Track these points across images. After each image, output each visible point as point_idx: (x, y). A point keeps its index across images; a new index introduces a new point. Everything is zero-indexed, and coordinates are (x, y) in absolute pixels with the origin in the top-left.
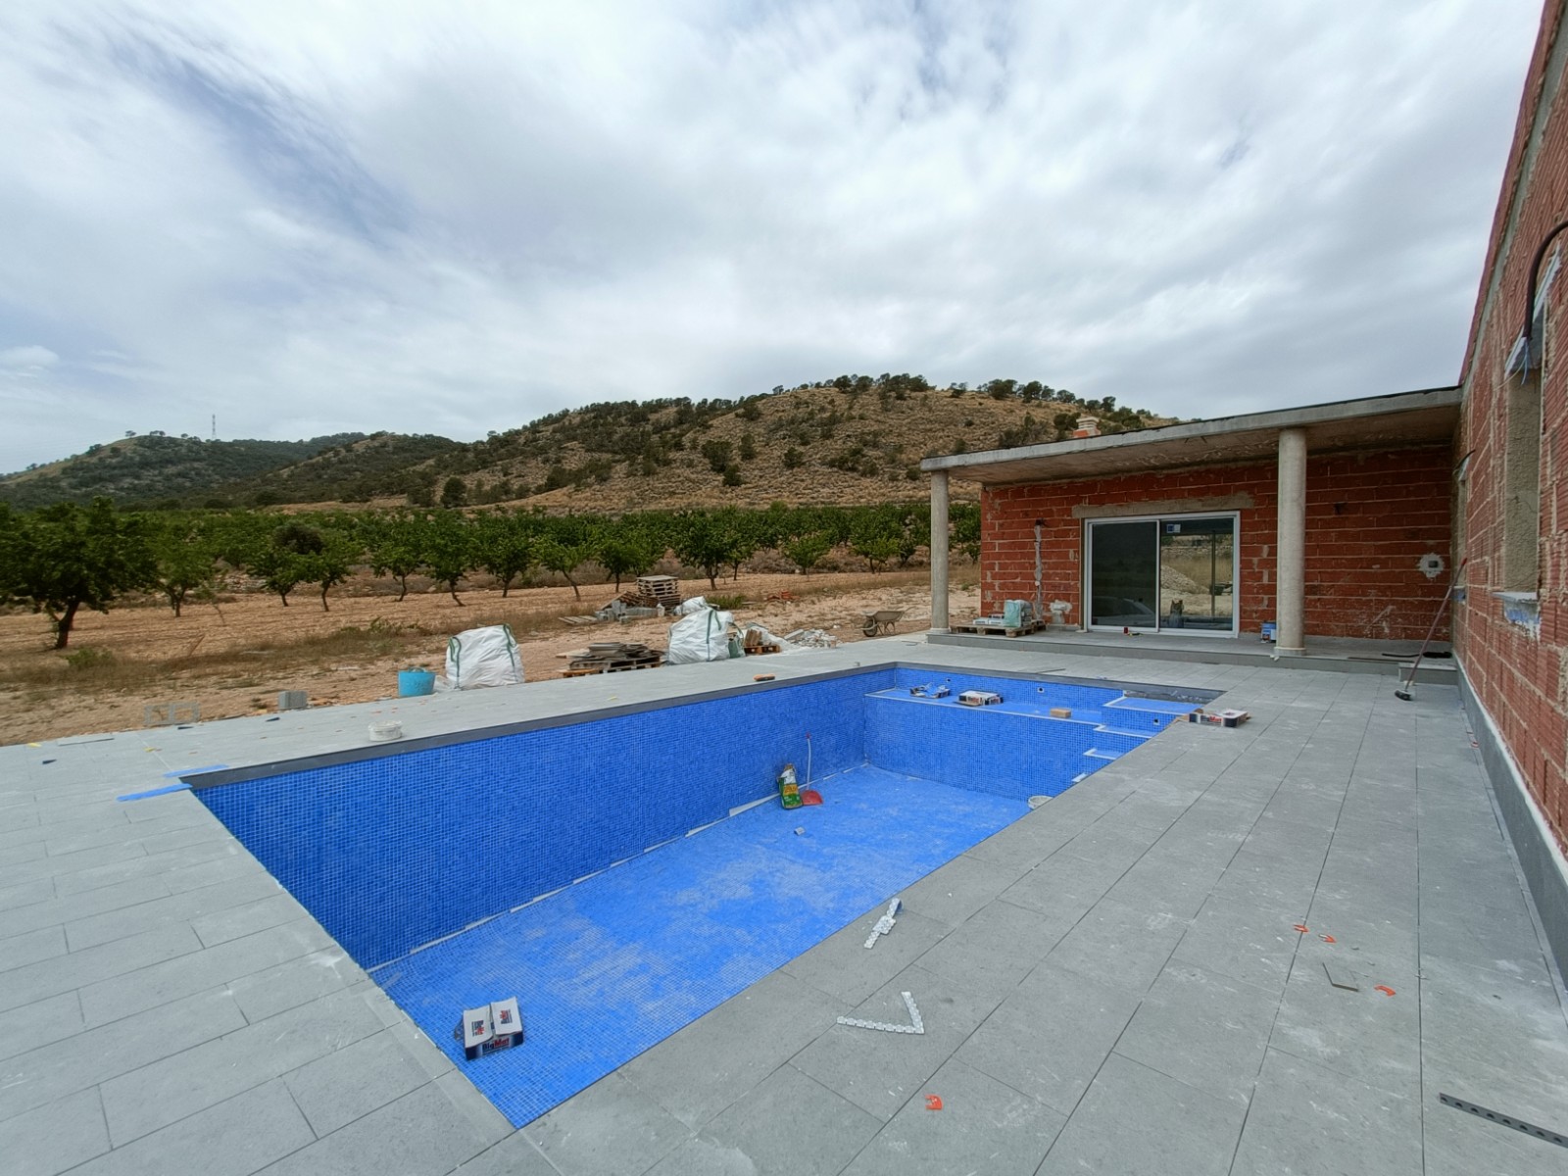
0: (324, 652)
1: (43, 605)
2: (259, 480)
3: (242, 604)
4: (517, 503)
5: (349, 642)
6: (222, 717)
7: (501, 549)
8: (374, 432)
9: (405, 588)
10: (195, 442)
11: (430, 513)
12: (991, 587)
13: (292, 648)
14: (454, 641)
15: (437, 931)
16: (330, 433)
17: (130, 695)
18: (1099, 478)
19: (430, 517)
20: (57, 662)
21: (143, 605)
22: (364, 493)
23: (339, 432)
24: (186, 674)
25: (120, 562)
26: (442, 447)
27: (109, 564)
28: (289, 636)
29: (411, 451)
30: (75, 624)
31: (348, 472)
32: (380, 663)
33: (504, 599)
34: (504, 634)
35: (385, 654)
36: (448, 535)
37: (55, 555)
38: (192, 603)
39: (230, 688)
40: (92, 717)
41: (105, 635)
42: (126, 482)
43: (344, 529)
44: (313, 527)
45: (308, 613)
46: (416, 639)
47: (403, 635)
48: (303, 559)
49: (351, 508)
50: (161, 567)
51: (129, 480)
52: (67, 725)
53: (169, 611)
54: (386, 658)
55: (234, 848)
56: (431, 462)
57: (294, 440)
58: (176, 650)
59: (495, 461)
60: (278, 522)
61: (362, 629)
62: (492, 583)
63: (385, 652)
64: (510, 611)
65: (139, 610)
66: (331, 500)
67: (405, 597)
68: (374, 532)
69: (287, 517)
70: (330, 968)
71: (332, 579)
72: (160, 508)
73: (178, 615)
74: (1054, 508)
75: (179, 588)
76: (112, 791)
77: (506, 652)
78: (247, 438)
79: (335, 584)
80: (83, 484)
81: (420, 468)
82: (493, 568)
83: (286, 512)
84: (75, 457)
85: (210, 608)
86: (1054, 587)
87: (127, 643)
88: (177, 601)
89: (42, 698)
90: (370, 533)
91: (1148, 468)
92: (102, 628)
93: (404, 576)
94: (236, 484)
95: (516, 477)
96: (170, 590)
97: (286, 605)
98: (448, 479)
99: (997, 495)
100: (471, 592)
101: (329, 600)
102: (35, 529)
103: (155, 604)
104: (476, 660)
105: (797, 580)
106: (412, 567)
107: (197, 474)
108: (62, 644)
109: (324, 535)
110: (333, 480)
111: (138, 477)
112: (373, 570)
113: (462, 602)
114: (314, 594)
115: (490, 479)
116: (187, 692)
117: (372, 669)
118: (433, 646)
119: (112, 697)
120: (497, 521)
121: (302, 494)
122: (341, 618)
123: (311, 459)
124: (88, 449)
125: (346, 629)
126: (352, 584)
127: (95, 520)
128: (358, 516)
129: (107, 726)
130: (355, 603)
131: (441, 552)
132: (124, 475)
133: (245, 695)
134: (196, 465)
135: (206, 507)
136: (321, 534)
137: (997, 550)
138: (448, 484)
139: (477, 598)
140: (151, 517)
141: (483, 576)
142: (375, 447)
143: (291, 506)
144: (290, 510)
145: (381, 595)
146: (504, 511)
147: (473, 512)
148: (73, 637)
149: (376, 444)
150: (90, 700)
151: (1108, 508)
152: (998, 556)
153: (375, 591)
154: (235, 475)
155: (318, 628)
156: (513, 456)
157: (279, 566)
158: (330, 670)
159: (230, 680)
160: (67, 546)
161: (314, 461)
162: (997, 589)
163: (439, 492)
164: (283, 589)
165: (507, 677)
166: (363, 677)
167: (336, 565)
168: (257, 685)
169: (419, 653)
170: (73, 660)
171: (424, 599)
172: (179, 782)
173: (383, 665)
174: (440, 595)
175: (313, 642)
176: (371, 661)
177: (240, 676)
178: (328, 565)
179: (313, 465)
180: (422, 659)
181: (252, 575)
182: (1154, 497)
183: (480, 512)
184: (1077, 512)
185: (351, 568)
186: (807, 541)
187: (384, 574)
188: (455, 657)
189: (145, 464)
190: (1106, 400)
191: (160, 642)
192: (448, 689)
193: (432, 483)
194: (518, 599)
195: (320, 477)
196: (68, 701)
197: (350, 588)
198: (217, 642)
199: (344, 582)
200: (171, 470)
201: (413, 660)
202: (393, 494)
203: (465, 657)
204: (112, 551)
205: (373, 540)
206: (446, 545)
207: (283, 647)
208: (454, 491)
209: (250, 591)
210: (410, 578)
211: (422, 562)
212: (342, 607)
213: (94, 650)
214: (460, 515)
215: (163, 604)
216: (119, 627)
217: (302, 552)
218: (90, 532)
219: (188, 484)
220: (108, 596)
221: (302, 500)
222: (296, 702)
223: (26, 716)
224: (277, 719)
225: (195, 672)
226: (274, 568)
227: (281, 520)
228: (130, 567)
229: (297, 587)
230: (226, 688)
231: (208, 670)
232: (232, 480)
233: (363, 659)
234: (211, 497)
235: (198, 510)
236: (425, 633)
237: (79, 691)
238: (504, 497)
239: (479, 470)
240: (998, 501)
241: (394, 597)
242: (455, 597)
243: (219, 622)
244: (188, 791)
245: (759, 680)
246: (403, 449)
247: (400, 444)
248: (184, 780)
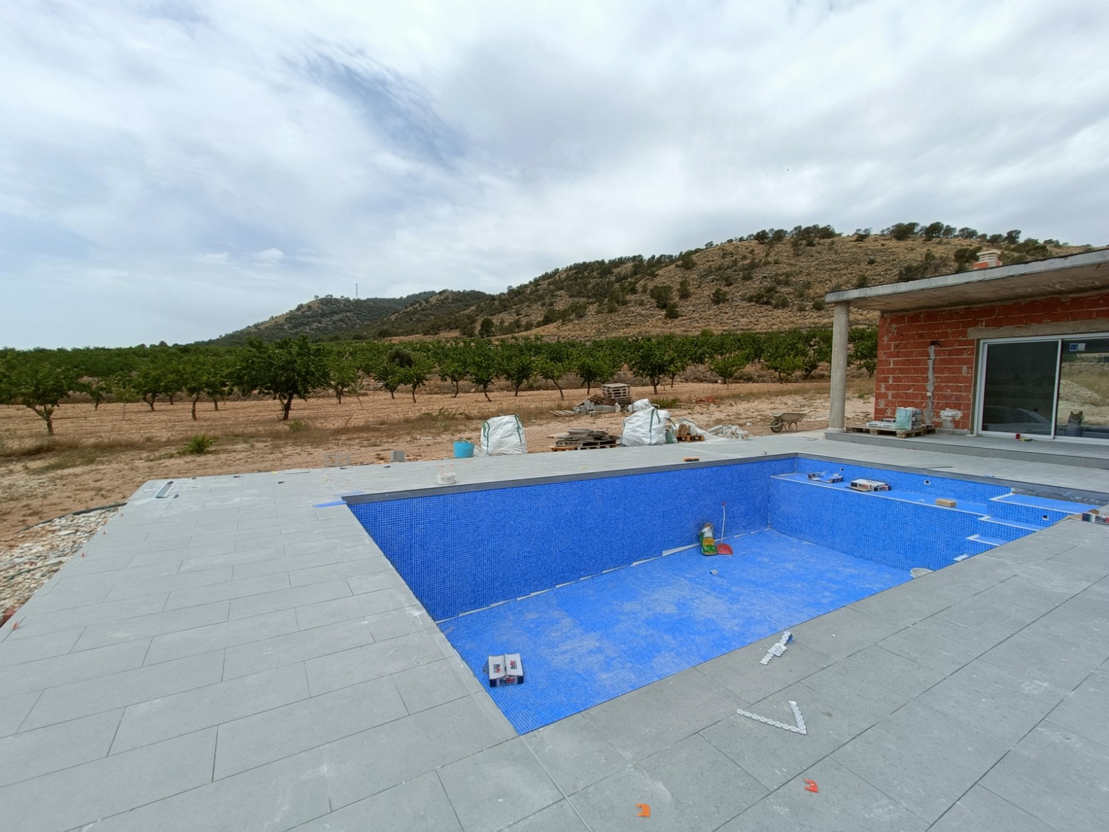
0: (413, 428)
1: (277, 396)
2: (380, 323)
3: (371, 397)
4: (525, 333)
5: (427, 422)
6: (362, 464)
7: (514, 365)
8: (441, 290)
9: (458, 390)
10: (347, 300)
11: (472, 341)
12: (885, 396)
13: (397, 424)
14: (486, 424)
15: (475, 604)
16: (417, 292)
17: (318, 448)
18: (999, 304)
19: (472, 344)
20: (283, 427)
21: (323, 397)
22: (435, 329)
23: (422, 291)
24: (344, 437)
25: (312, 371)
26: (480, 298)
27: (307, 373)
28: (395, 417)
29: (462, 301)
30: (292, 407)
31: (426, 315)
32: (443, 436)
33: (516, 398)
34: (515, 421)
35: (446, 430)
36: (483, 355)
37: (283, 368)
38: (347, 396)
39: (365, 447)
40: (299, 459)
41: (306, 413)
42: (315, 325)
43: (424, 352)
44: (408, 351)
45: (405, 403)
46: (463, 422)
47: (456, 419)
48: (402, 370)
49: (428, 339)
50: (332, 375)
51: (316, 324)
52: (289, 463)
53: (335, 401)
54: (447, 433)
55: (368, 540)
56: (473, 308)
57: (398, 297)
58: (338, 423)
59: (511, 306)
60: (389, 348)
61: (434, 414)
62: (509, 387)
63: (446, 429)
64: (519, 406)
65: (321, 399)
66: (417, 334)
67: (458, 395)
68: (441, 354)
69: (394, 345)
70: (416, 617)
71: (418, 383)
72: (331, 340)
73: (340, 403)
74: (949, 331)
75: (340, 387)
76: (310, 501)
77: (516, 432)
78: (374, 297)
79: (419, 386)
80: (295, 327)
81: (467, 312)
82: (509, 377)
83: (393, 342)
84: (291, 311)
85: (355, 399)
86: (946, 397)
87: (315, 418)
88: (339, 394)
89: (277, 447)
90: (438, 354)
91: (1052, 293)
92: (304, 409)
93: (457, 381)
94: (368, 325)
95: (524, 316)
96: (336, 388)
97: (393, 398)
98: (483, 319)
99: (893, 321)
100: (496, 393)
101: (416, 396)
102: (274, 353)
103: (329, 396)
104: (498, 437)
105: (719, 388)
106: (462, 376)
107: (349, 320)
108: (286, 417)
109: (415, 356)
110: (419, 321)
111: (320, 323)
112: (440, 378)
113: (491, 399)
114: (408, 392)
115: (508, 318)
116: (344, 448)
117: (439, 439)
118: (473, 427)
119: (309, 449)
120: (512, 346)
121: (402, 330)
122: (423, 407)
123: (406, 308)
124: (296, 307)
125: (425, 414)
126: (429, 386)
127: (301, 348)
128: (431, 343)
129: (307, 465)
130: (430, 398)
131: (479, 366)
132: (313, 321)
133: (371, 452)
134: (348, 314)
135: (353, 339)
136: (412, 355)
137: (892, 366)
138: (483, 322)
139: (499, 397)
140: (327, 346)
141: (503, 382)
142: (442, 300)
143: (396, 338)
144: (396, 340)
145: (445, 393)
146: (516, 339)
147: (498, 340)
148: (291, 414)
149: (442, 297)
150: (299, 450)
151: (1005, 330)
152: (893, 371)
153: (441, 391)
154: (368, 320)
155: (410, 413)
156: (523, 302)
157: (390, 375)
158: (417, 439)
159: (365, 442)
160: (289, 362)
161: (408, 309)
162: (890, 398)
163: (478, 327)
164: (392, 388)
165: (517, 449)
166: (434, 444)
167: (420, 375)
168: (379, 446)
169: (465, 431)
170: (291, 426)
171: (468, 396)
172: (341, 499)
173: (445, 437)
174: (478, 394)
175: (407, 421)
176: (439, 434)
177: (370, 440)
178: (416, 374)
179: (408, 312)
180: (467, 435)
181: (376, 380)
182: (1057, 318)
183: (502, 340)
184: (972, 334)
185: (428, 376)
186: (728, 359)
187: (446, 380)
188: (486, 434)
189: (324, 315)
190: (1010, 234)
191: (331, 418)
192: (482, 455)
193: (474, 321)
194: (525, 398)
195: (411, 319)
196: (289, 450)
197: (428, 389)
198: (358, 420)
199: (424, 385)
200: (336, 317)
201: (462, 435)
202: (452, 329)
203: (492, 435)
204: (308, 365)
205: (440, 358)
206: (481, 362)
207: (392, 424)
208: (487, 325)
209: (375, 389)
210: (461, 383)
211: (468, 373)
212: (423, 400)
213: (301, 421)
214: (490, 342)
215: (333, 396)
216: (312, 409)
217: (402, 366)
218: (299, 354)
219: (344, 326)
220: (307, 391)
221: (402, 334)
222: (399, 458)
223: (271, 457)
224: (389, 467)
225: (348, 436)
226: (387, 376)
227: (392, 346)
228: (317, 375)
229: (399, 387)
230: (363, 447)
231: (355, 436)
232: (366, 323)
233: (434, 433)
234: (355, 333)
235: (349, 341)
236: (469, 418)
237: (295, 444)
238: (517, 330)
239: (501, 312)
240: (894, 326)
241: (451, 395)
242: (486, 396)
243: (360, 408)
244: (346, 506)
245: (687, 461)
246: (458, 301)
247: (455, 298)
248: (344, 498)
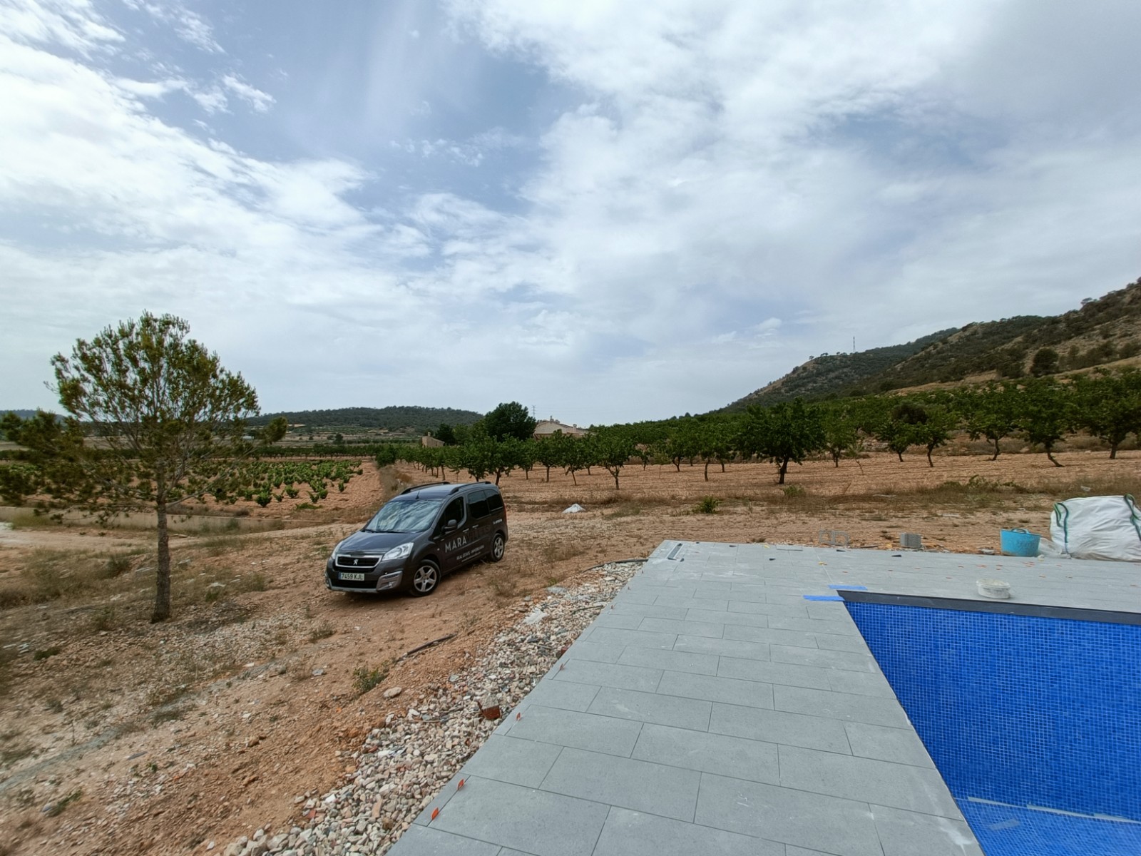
0: (931, 500)
1: (774, 458)
2: (882, 375)
3: (873, 459)
4: (1123, 363)
5: (950, 493)
7: (1105, 410)
8: (965, 325)
9: (998, 450)
10: (844, 356)
11: (1019, 383)
13: (907, 494)
14: (1059, 505)
16: (930, 333)
17: (813, 516)
19: (1019, 387)
20: (778, 491)
21: (819, 459)
22: (958, 373)
23: (937, 330)
24: (841, 506)
25: (807, 435)
26: (1029, 325)
27: (802, 436)
28: (905, 486)
29: (998, 333)
30: (788, 469)
31: (944, 359)
32: (978, 514)
33: (1113, 461)
34: (1125, 504)
35: (984, 507)
36: (1040, 401)
37: (778, 432)
38: (844, 458)
39: (867, 520)
40: (794, 528)
41: (801, 477)
42: (810, 386)
43: (943, 403)
44: (919, 404)
45: (917, 468)
46: (1012, 496)
47: (1000, 492)
48: (913, 428)
49: (948, 387)
50: (828, 436)
51: (811, 385)
52: (783, 531)
53: (831, 463)
54: (984, 510)
56: (1019, 339)
57: (904, 343)
58: (836, 490)
59: (1092, 326)
60: (895, 402)
61: (961, 483)
62: (1095, 444)
63: (983, 505)
64: (1122, 474)
65: (817, 462)
66: (932, 382)
67: (998, 457)
68: (967, 404)
69: (901, 397)
71: (935, 442)
72: (827, 399)
73: (837, 466)
75: (837, 449)
76: (801, 589)
77: (1129, 523)
78: (874, 348)
79: (938, 446)
80: (791, 390)
81: (1008, 346)
82: (1094, 429)
83: (900, 394)
84: (787, 375)
85: (853, 462)
87: (811, 483)
88: (836, 457)
89: (772, 512)
90: (965, 404)
92: (799, 472)
93: (997, 439)
94: (868, 379)
95: (1120, 338)
96: (832, 450)
97: (902, 461)
98: (1037, 351)
100: (1069, 453)
101: (933, 458)
102: (770, 417)
103: (825, 458)
104: (1088, 529)
106: (1004, 432)
107: (846, 376)
108: (782, 482)
109: (929, 409)
110: (933, 367)
111: (815, 382)
112: (968, 435)
113: (1059, 463)
114: (922, 453)
115: (1084, 345)
116: (842, 520)
117: (972, 518)
118: (1031, 503)
119: (804, 516)
120: (1096, 383)
121: (910, 380)
122: (943, 473)
123: (916, 354)
124: (792, 370)
125: (947, 483)
126: (951, 446)
127: (795, 411)
128: (954, 392)
130: (954, 461)
131: (1036, 417)
132: (809, 382)
133: (875, 528)
134: (845, 370)
135: (851, 395)
136: (926, 409)
138: (1037, 355)
139: (1077, 459)
140: (821, 406)
141: (1083, 437)
142: (967, 336)
143: (903, 389)
144: (902, 392)
145: (976, 454)
146: (1105, 372)
147: (1067, 377)
148: (787, 477)
149: (967, 333)
150: (793, 517)
153: (971, 451)
154: (867, 373)
155: (925, 480)
156: (1116, 317)
157: (897, 433)
158: (937, 516)
159: (867, 514)
160: (783, 427)
161: (918, 355)
163: (1028, 364)
164: (900, 450)
165: (1133, 552)
166: (965, 525)
167: (938, 432)
168: (884, 520)
169: (1016, 509)
170: (786, 491)
171: (1017, 459)
172: (837, 594)
173: (983, 516)
174: (1034, 455)
175: (922, 491)
176: (971, 511)
177: (874, 512)
178: (932, 432)
179: (918, 358)
180: (1019, 515)
181: (878, 440)
183: (1076, 377)
185: (950, 433)
187: (978, 438)
188: (1061, 522)
189: (819, 374)
191: (827, 484)
193: (1021, 356)
194: (1133, 462)
195: (923, 366)
196: (784, 516)
197: (949, 449)
198: (858, 488)
199: (944, 444)
200: (832, 375)
201: (1011, 515)
202: (983, 371)
203: (1075, 524)
204: (803, 428)
205: (967, 410)
206: (1040, 411)
207: (901, 494)
208: (1045, 363)
209: (878, 450)
210: (1003, 440)
211: (1015, 426)
212: (944, 464)
213: (796, 486)
214: (1052, 382)
215: (829, 459)
216: (807, 473)
217: (912, 423)
218: (793, 418)
219: (841, 383)
220: (802, 455)
221: (910, 385)
222: (913, 542)
223: (767, 522)
224: (900, 554)
225: (847, 506)
226: (893, 435)
227: (897, 400)
228: (812, 438)
229: (909, 448)
230: (865, 520)
231: (853, 506)
232: (865, 377)
233: (963, 509)
234: (853, 389)
235: (846, 398)
236: (1020, 490)
237: (789, 510)
238: (1105, 359)
239: (1073, 337)
241: (988, 457)
242: (1051, 458)
243: (860, 472)
244: (843, 604)
246: (991, 333)
247: (989, 330)
248: (840, 592)
